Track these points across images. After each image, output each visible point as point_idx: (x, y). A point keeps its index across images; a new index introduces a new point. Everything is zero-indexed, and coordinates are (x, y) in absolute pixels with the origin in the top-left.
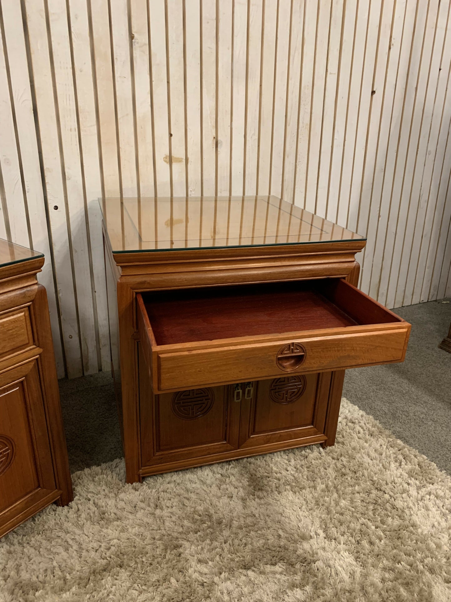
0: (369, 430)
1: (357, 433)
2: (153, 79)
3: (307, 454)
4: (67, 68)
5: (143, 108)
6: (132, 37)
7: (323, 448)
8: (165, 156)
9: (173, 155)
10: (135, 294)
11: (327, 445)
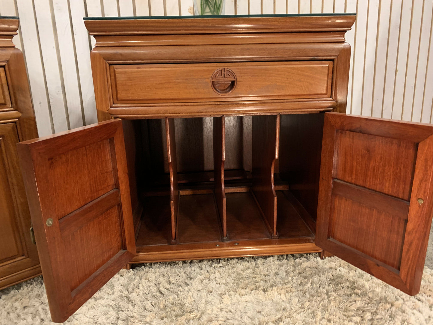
3: (301, 261)
7: (322, 258)
8: (189, 8)
10: (108, 65)
11: (325, 255)
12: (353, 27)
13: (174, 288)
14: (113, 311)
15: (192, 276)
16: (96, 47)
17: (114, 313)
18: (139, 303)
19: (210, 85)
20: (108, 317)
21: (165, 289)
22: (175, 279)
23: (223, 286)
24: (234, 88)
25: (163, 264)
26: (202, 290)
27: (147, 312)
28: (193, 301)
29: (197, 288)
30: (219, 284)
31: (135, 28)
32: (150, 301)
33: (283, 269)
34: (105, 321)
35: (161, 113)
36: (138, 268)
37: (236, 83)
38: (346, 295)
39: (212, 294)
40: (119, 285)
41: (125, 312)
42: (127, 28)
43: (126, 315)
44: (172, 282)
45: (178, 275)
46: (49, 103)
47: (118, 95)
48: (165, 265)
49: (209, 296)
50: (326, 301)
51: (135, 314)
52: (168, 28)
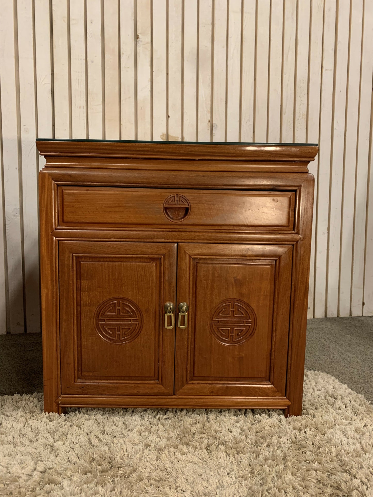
0: (353, 407)
1: (337, 409)
2: (154, 70)
3: (261, 418)
4: (81, 59)
5: (144, 93)
6: (136, 37)
7: (286, 417)
8: (162, 134)
9: (169, 134)
10: (56, 185)
11: (291, 413)
12: (316, 158)
13: (107, 438)
14: (31, 460)
15: (131, 427)
16: (46, 167)
17: (31, 463)
18: (63, 453)
19: (162, 210)
20: (24, 467)
21: (97, 440)
22: (111, 428)
23: (164, 440)
24: (188, 215)
25: (101, 411)
26: (139, 443)
27: (70, 464)
28: (126, 456)
29: (134, 441)
30: (160, 438)
31: (86, 150)
32: (76, 452)
33: (238, 426)
34: (19, 471)
35: (109, 237)
36: (71, 413)
37: (189, 210)
38: (308, 462)
39: (150, 448)
40: (45, 431)
41: (44, 462)
42: (78, 150)
43: (45, 466)
44: (106, 431)
45: (115, 425)
46: (5, 225)
47: (64, 217)
48: (103, 411)
49: (145, 451)
50: (282, 467)
51: (55, 465)
52: (120, 152)
